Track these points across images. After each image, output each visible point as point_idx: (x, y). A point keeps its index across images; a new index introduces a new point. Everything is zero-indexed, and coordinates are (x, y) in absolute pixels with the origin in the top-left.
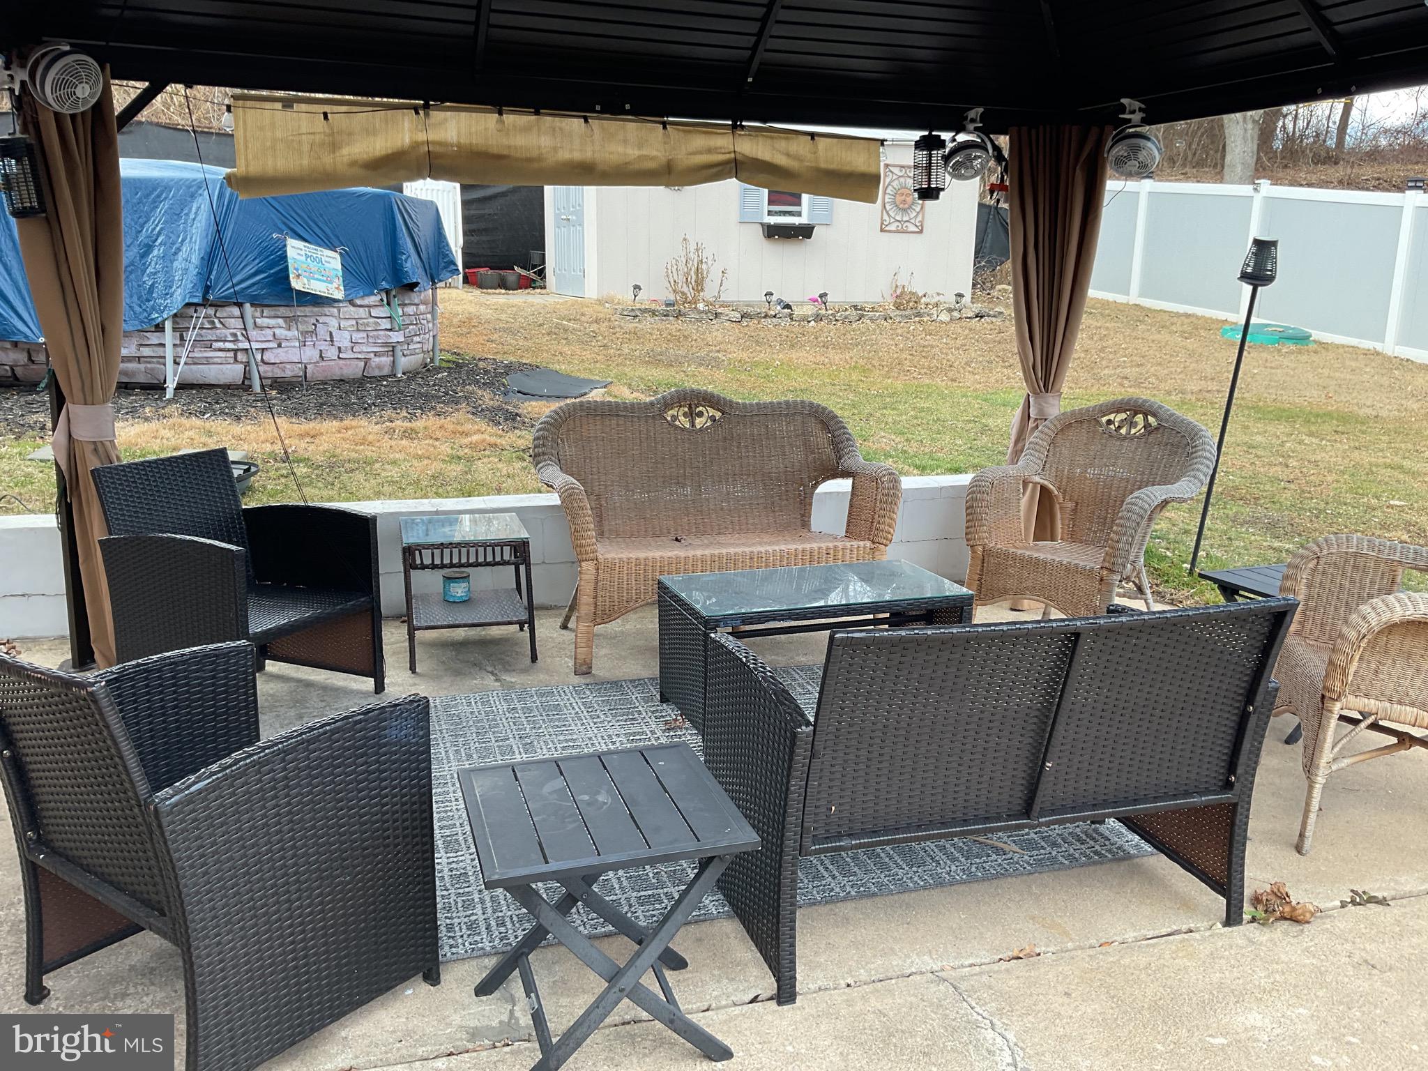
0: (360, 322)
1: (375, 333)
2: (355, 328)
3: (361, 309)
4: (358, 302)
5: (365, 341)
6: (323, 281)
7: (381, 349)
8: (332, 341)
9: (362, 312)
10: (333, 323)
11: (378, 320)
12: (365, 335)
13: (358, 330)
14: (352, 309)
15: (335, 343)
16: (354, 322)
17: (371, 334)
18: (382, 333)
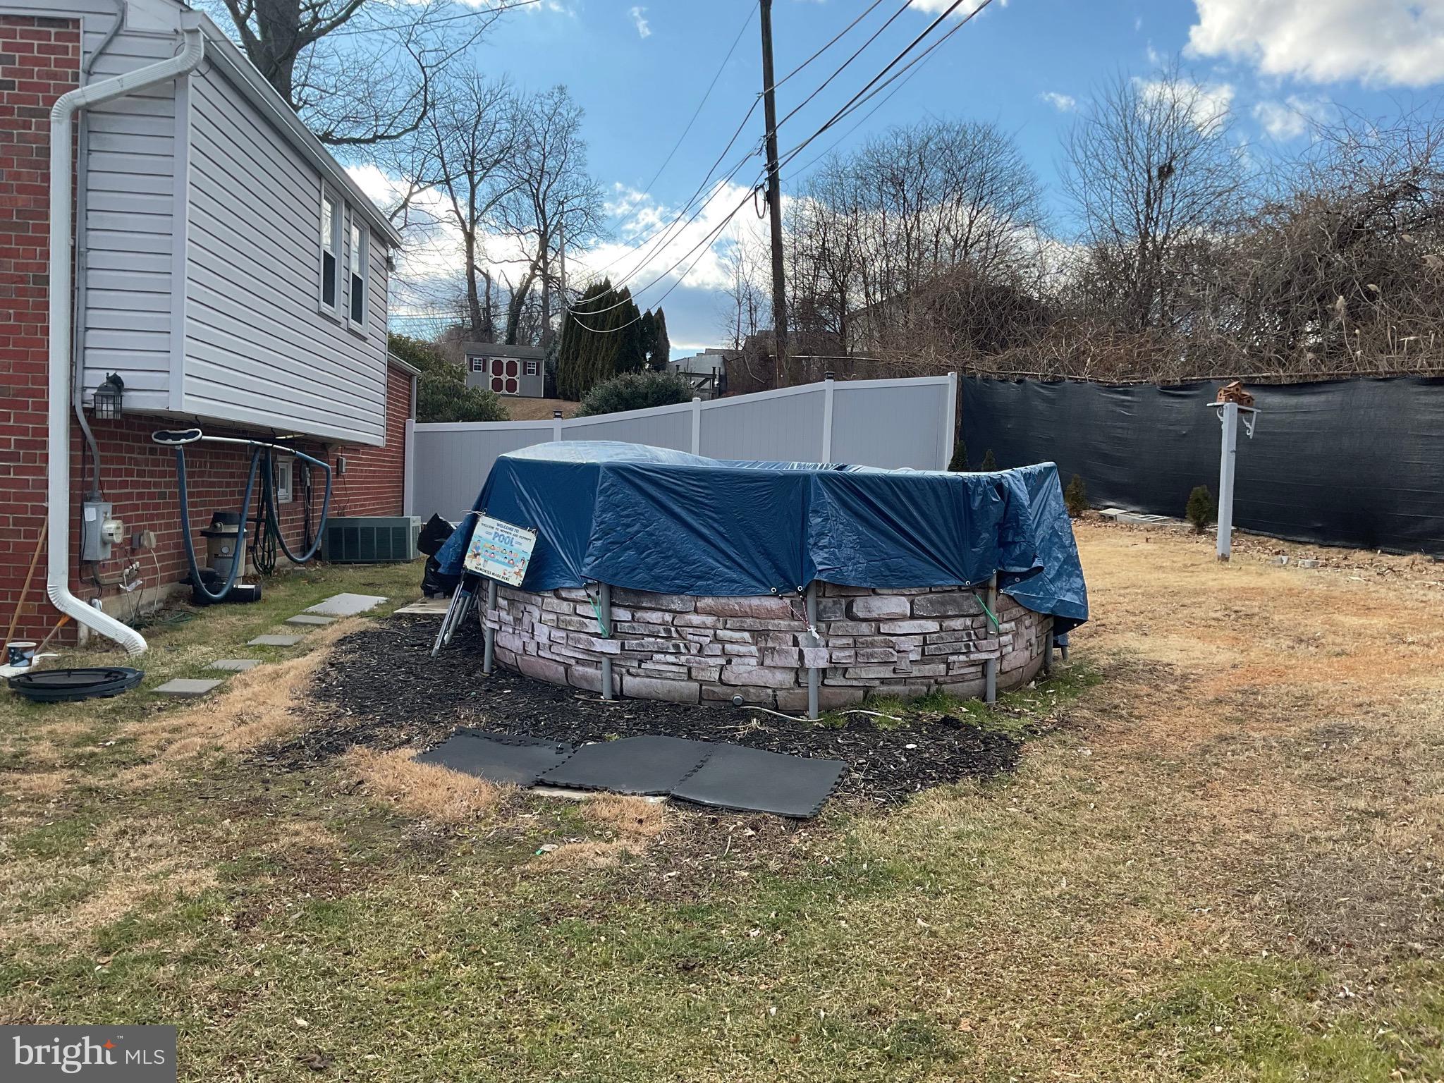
0: (562, 618)
1: (576, 635)
2: (555, 624)
3: (565, 603)
4: (564, 594)
5: (564, 642)
6: (503, 563)
7: (585, 657)
8: (532, 633)
9: (565, 607)
10: (536, 613)
11: (586, 621)
12: (564, 635)
13: (558, 628)
14: (556, 601)
15: (536, 638)
16: (554, 617)
17: (572, 635)
18: (583, 636)
